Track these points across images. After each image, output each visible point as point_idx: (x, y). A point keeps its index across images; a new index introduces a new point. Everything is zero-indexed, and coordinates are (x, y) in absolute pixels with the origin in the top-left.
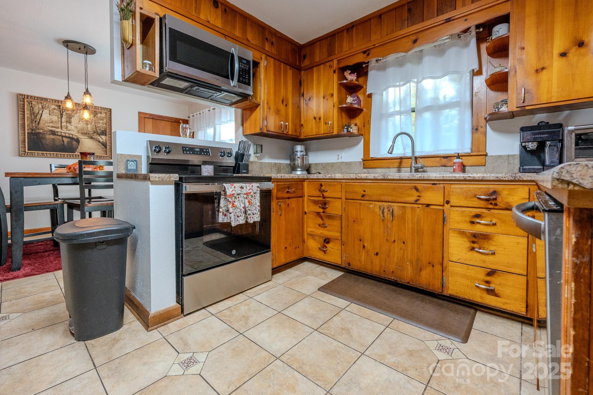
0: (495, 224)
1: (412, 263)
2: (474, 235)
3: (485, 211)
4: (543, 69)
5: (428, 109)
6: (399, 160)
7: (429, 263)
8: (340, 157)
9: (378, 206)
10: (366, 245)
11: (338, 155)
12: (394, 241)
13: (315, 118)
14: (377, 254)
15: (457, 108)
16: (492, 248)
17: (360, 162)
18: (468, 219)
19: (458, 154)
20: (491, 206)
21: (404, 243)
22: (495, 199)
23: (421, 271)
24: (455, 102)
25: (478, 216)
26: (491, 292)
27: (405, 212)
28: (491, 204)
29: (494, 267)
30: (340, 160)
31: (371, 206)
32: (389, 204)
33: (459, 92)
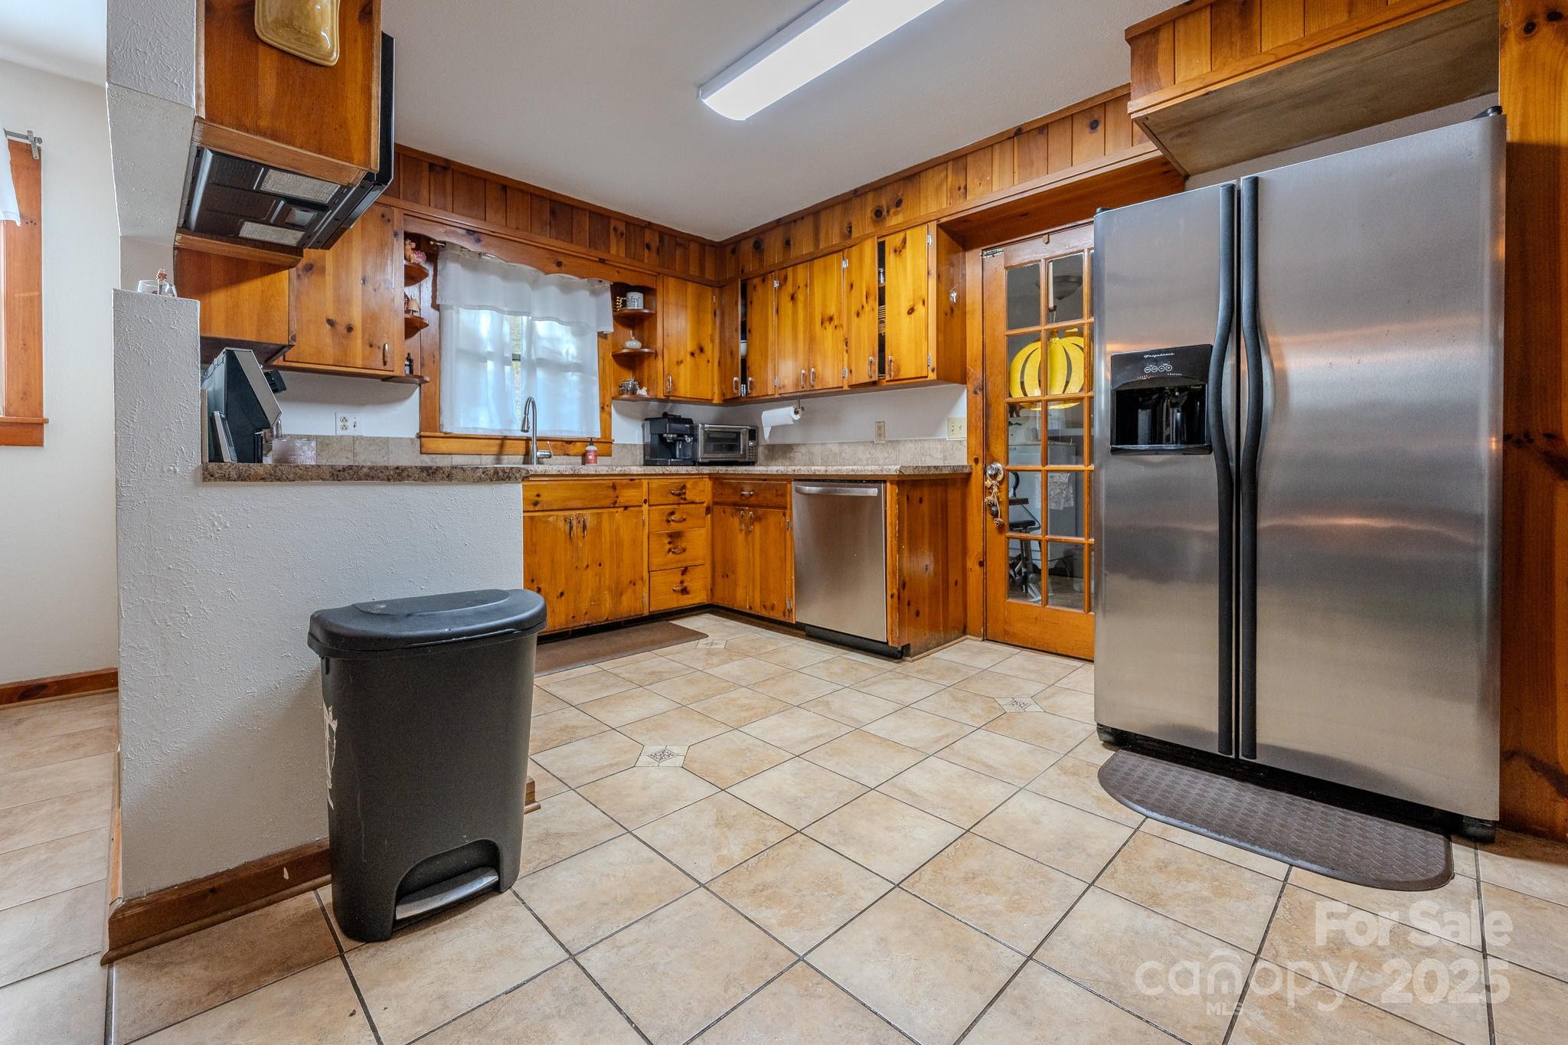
0: (685, 520)
1: (610, 590)
2: (670, 535)
3: (676, 506)
4: (681, 362)
5: (542, 363)
6: (499, 442)
7: (631, 582)
8: (350, 424)
9: (562, 519)
10: (542, 586)
11: (344, 420)
12: (587, 566)
13: (331, 322)
14: (562, 594)
15: (579, 373)
16: (684, 545)
17: (411, 439)
18: (665, 518)
19: (591, 439)
20: (682, 501)
21: (600, 565)
22: (685, 493)
23: (621, 594)
24: (575, 363)
25: (672, 513)
26: (684, 591)
27: (601, 521)
28: (682, 498)
29: (685, 564)
30: (351, 432)
31: (551, 519)
32: (578, 512)
33: (581, 350)
